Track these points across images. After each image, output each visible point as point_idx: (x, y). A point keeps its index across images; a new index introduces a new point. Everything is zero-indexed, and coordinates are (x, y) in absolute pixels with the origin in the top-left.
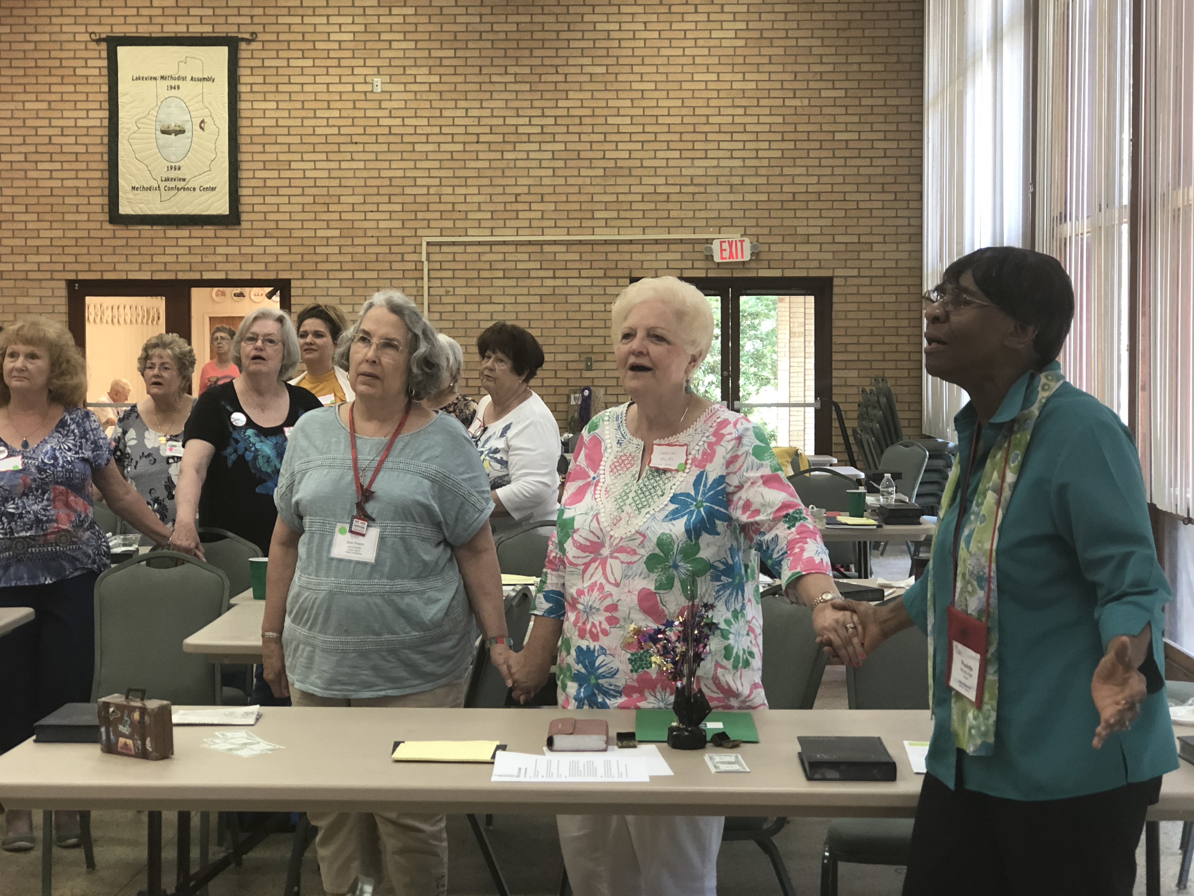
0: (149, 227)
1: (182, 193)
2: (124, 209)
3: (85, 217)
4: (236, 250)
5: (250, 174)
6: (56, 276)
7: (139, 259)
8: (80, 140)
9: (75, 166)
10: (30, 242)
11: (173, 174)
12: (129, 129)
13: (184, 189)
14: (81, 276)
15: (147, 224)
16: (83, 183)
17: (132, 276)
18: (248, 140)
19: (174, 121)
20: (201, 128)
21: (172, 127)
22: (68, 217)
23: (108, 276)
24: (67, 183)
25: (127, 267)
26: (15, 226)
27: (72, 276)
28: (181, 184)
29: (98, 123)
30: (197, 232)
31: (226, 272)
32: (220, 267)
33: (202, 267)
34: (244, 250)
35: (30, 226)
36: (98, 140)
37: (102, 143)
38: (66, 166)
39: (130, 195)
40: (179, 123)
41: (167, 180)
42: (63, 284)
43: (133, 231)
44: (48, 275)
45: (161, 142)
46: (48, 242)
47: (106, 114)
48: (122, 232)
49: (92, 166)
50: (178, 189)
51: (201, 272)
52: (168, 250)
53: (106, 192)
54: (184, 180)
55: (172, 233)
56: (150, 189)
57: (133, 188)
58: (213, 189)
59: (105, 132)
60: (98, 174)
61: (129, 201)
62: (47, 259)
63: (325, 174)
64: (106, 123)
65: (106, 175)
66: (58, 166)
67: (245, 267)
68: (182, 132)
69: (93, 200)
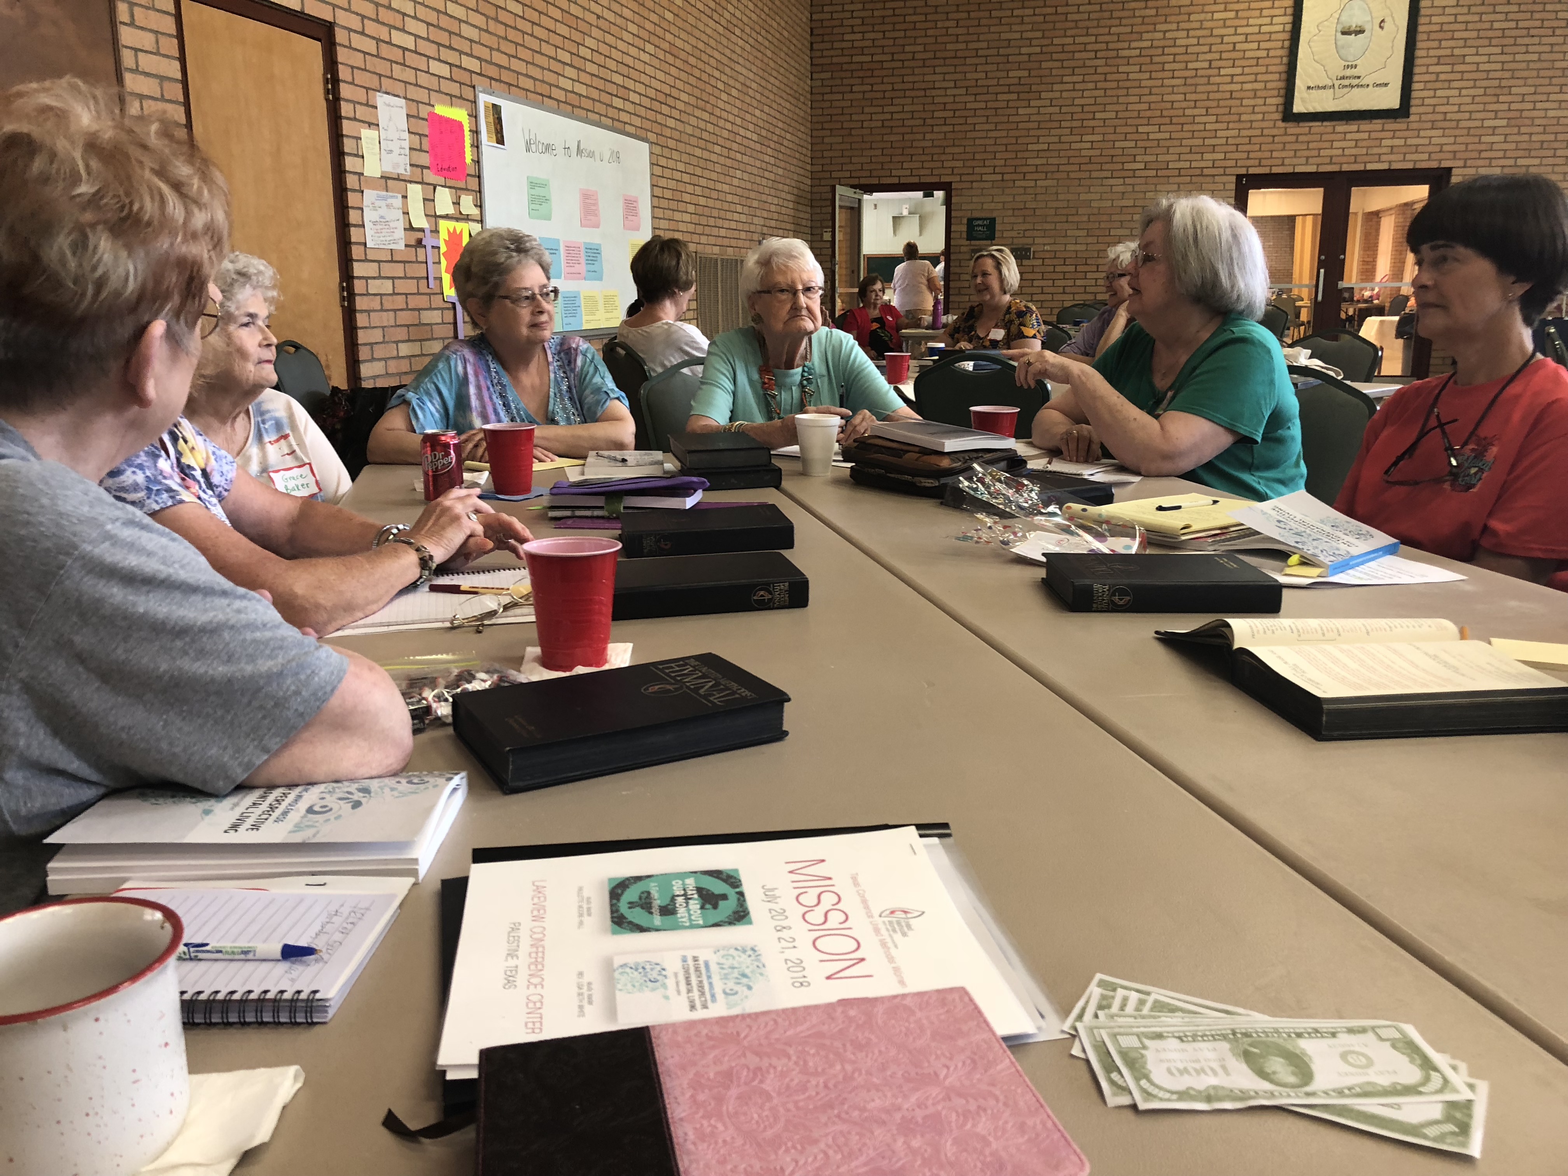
0: (1319, 124)
1: (1355, 90)
2: (1298, 107)
3: (1260, 117)
4: (1401, 142)
5: (1424, 69)
6: (1228, 171)
7: (1306, 153)
8: (1263, 45)
9: (1255, 70)
10: (1207, 142)
11: (1349, 72)
12: (1309, 32)
13: (1358, 86)
14: (1252, 171)
15: (1318, 120)
16: (1261, 85)
17: (1298, 169)
18: (1425, 37)
19: (1354, 23)
20: (1381, 27)
21: (1353, 29)
22: (1244, 118)
23: (1275, 170)
24: (1247, 86)
25: (1295, 161)
26: (1196, 127)
27: (1243, 171)
28: (1355, 82)
29: (1280, 28)
30: (1366, 126)
31: (1390, 162)
32: (1383, 158)
33: (1366, 159)
34: (1409, 142)
35: (1208, 127)
36: (1280, 44)
37: (1282, 48)
38: (1247, 70)
39: (1305, 95)
40: (1360, 24)
41: (1343, 78)
42: (1234, 179)
43: (1304, 127)
44: (1221, 171)
45: (1339, 43)
46: (1224, 141)
47: (1289, 19)
48: (1293, 128)
49: (1271, 69)
50: (1352, 87)
51: (1365, 163)
52: (1335, 144)
53: (1282, 92)
54: (1359, 77)
55: (1341, 127)
56: (1324, 88)
57: (1309, 88)
58: (1386, 85)
59: (1287, 36)
60: (1277, 76)
61: (1303, 100)
62: (1222, 156)
63: (1499, 66)
64: (1288, 27)
65: (1284, 76)
66: (1239, 71)
67: (1408, 157)
68: (1361, 31)
69: (1269, 101)
